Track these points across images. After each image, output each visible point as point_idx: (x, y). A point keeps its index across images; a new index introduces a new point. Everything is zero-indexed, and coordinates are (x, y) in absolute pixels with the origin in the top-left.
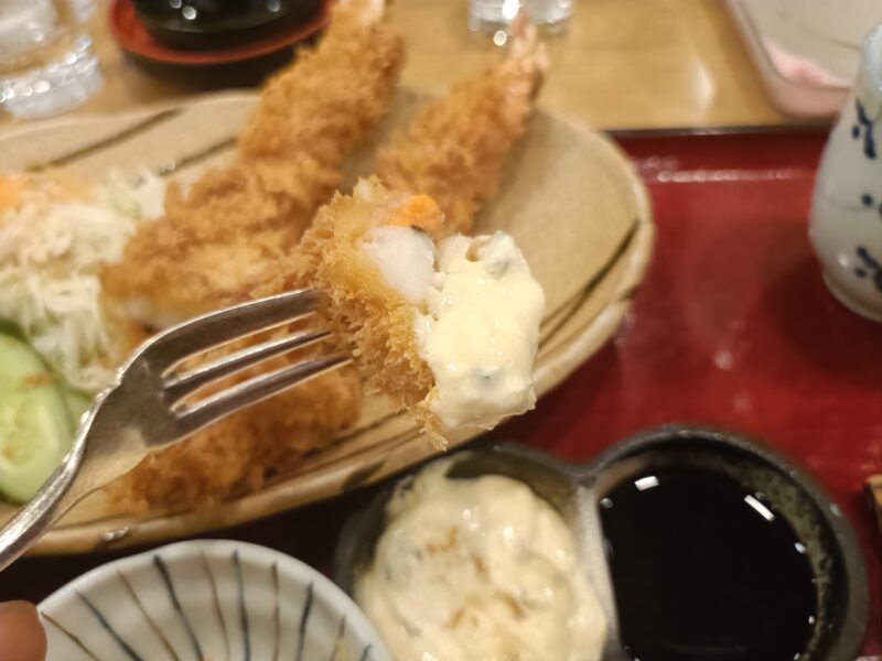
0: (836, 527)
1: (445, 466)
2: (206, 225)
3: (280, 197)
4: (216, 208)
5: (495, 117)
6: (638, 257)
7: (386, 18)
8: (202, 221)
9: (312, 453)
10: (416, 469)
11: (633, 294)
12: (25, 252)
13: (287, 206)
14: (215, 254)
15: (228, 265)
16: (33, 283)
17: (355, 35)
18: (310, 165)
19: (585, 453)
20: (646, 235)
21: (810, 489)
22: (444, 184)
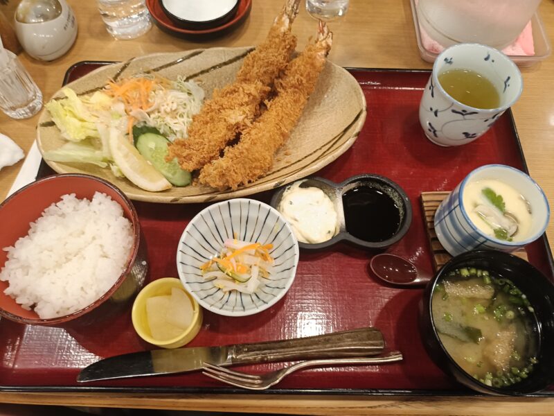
0: (406, 203)
1: (300, 183)
2: (226, 103)
3: (249, 95)
4: (229, 98)
5: (312, 65)
6: (361, 122)
7: (290, 29)
8: (225, 101)
9: (260, 177)
10: (292, 183)
11: (358, 134)
12: (162, 109)
13: (251, 97)
14: (229, 112)
15: (233, 116)
16: (168, 119)
17: (278, 36)
18: (260, 85)
19: (339, 181)
20: (364, 115)
21: (401, 194)
22: (296, 90)
